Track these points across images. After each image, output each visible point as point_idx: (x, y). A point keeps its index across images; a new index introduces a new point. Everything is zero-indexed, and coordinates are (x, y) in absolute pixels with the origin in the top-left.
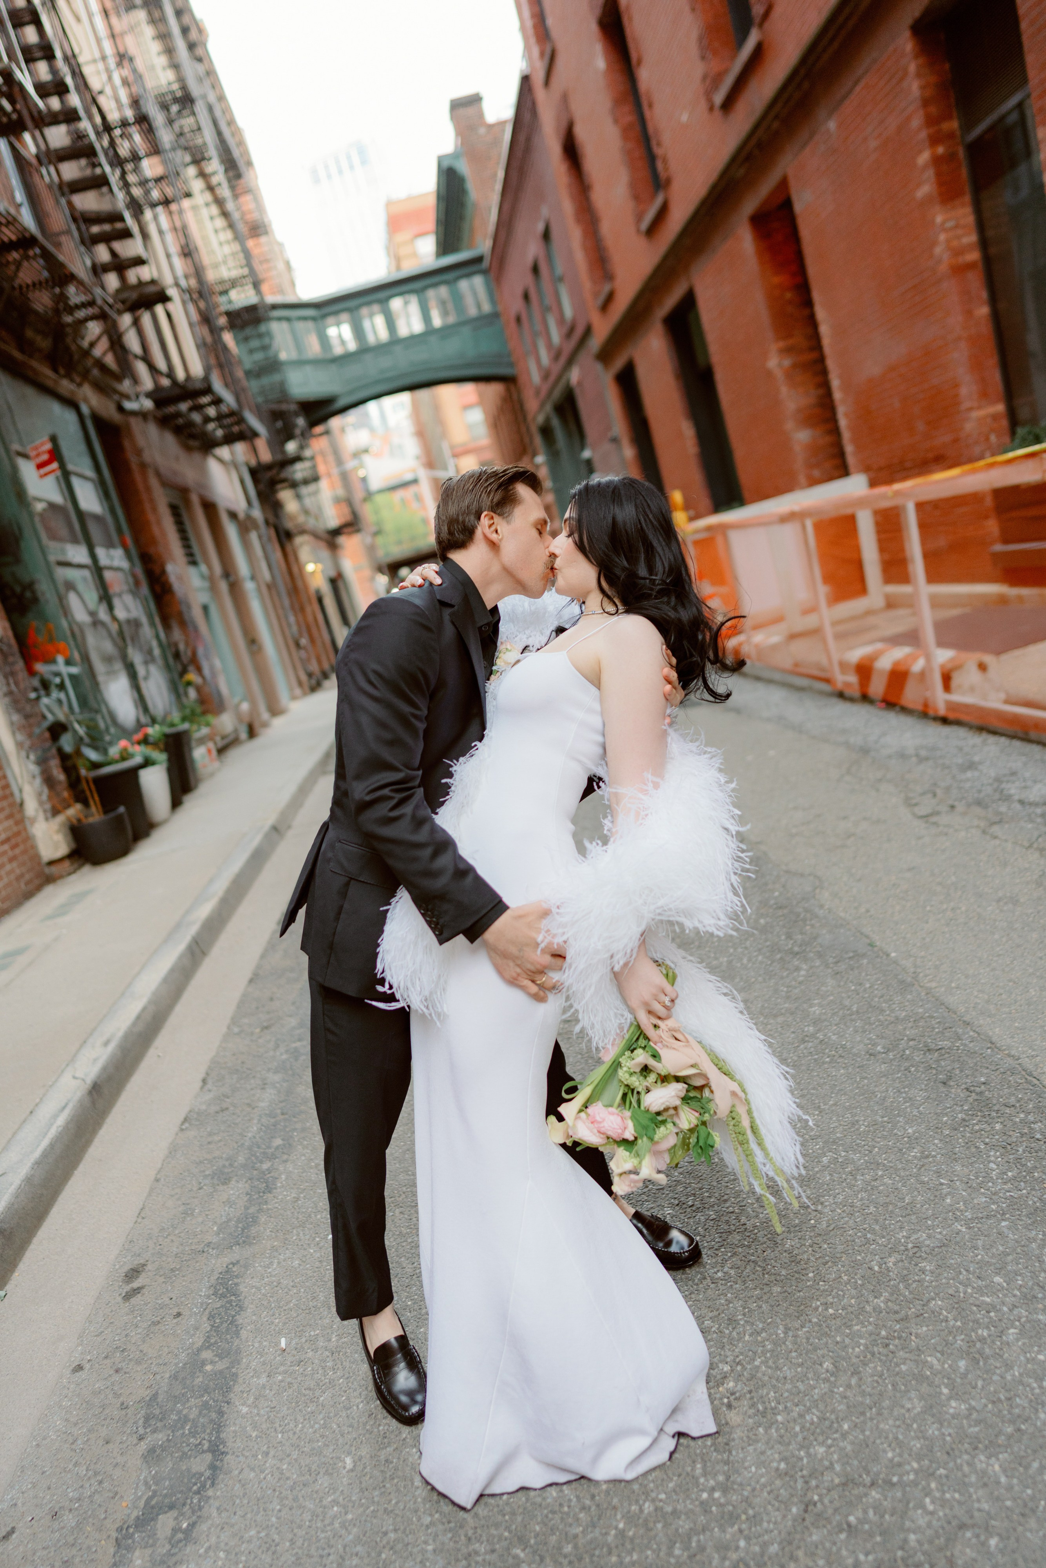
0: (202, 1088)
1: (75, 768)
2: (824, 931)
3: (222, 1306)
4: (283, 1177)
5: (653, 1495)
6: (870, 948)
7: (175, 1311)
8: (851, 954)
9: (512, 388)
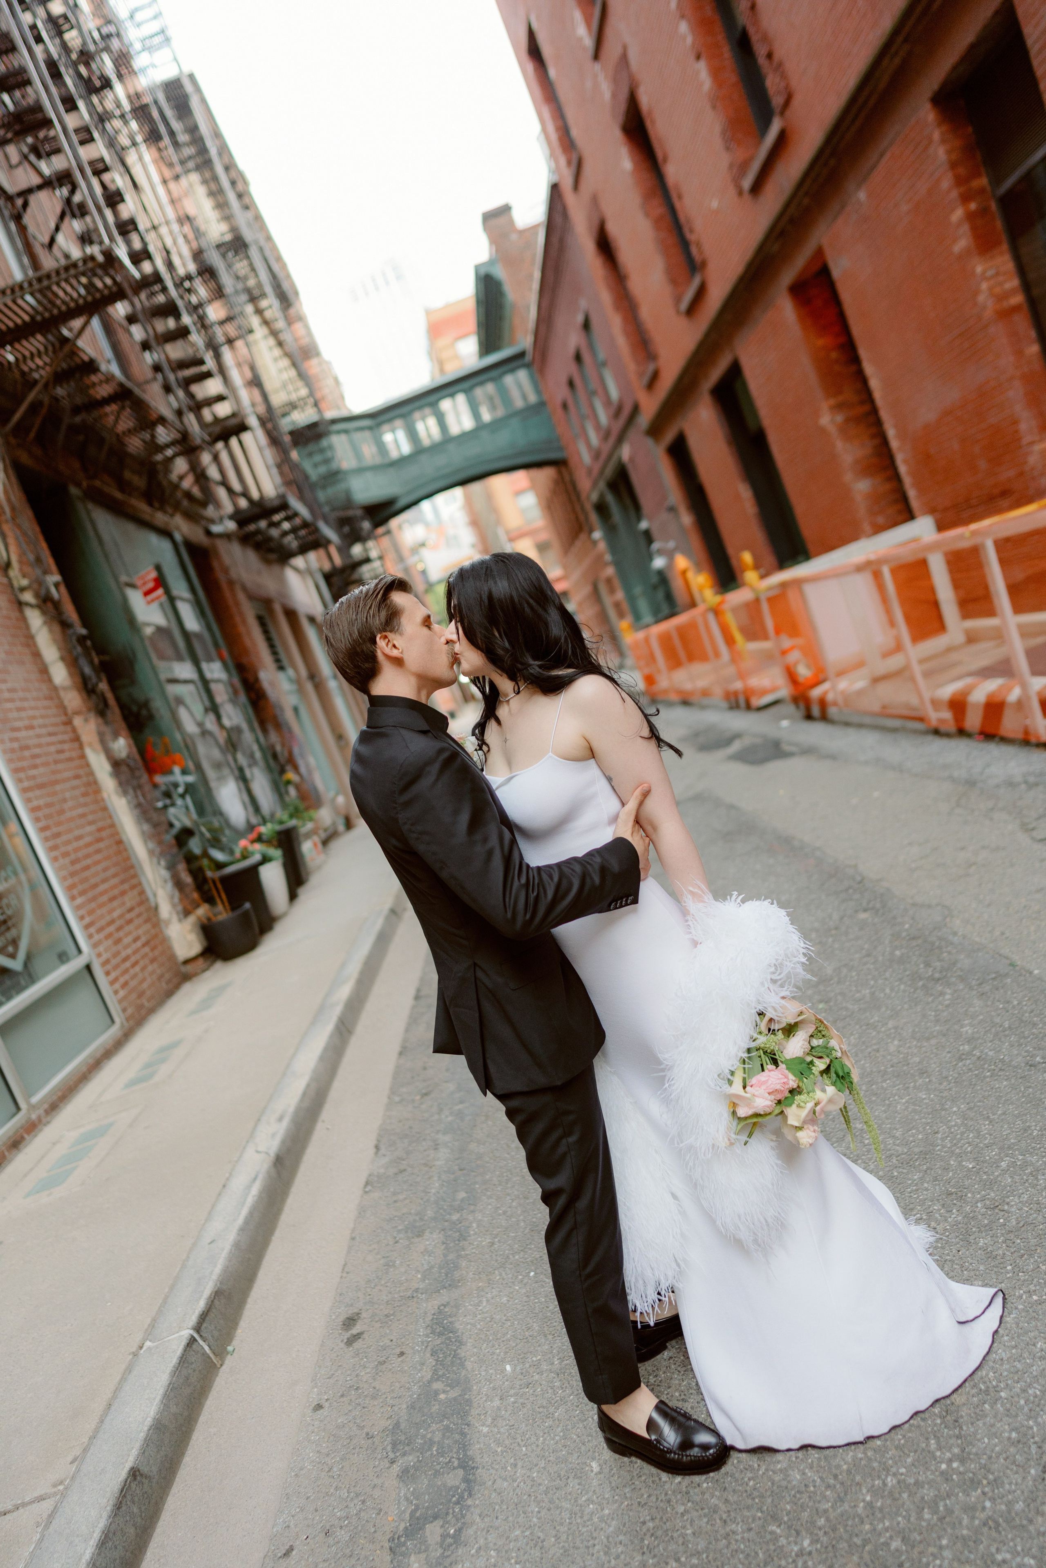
0: (376, 1153)
1: (201, 870)
2: (962, 957)
3: (442, 1343)
4: (474, 1225)
5: (894, 1470)
6: (1011, 968)
7: (398, 1351)
8: (994, 976)
9: (564, 470)
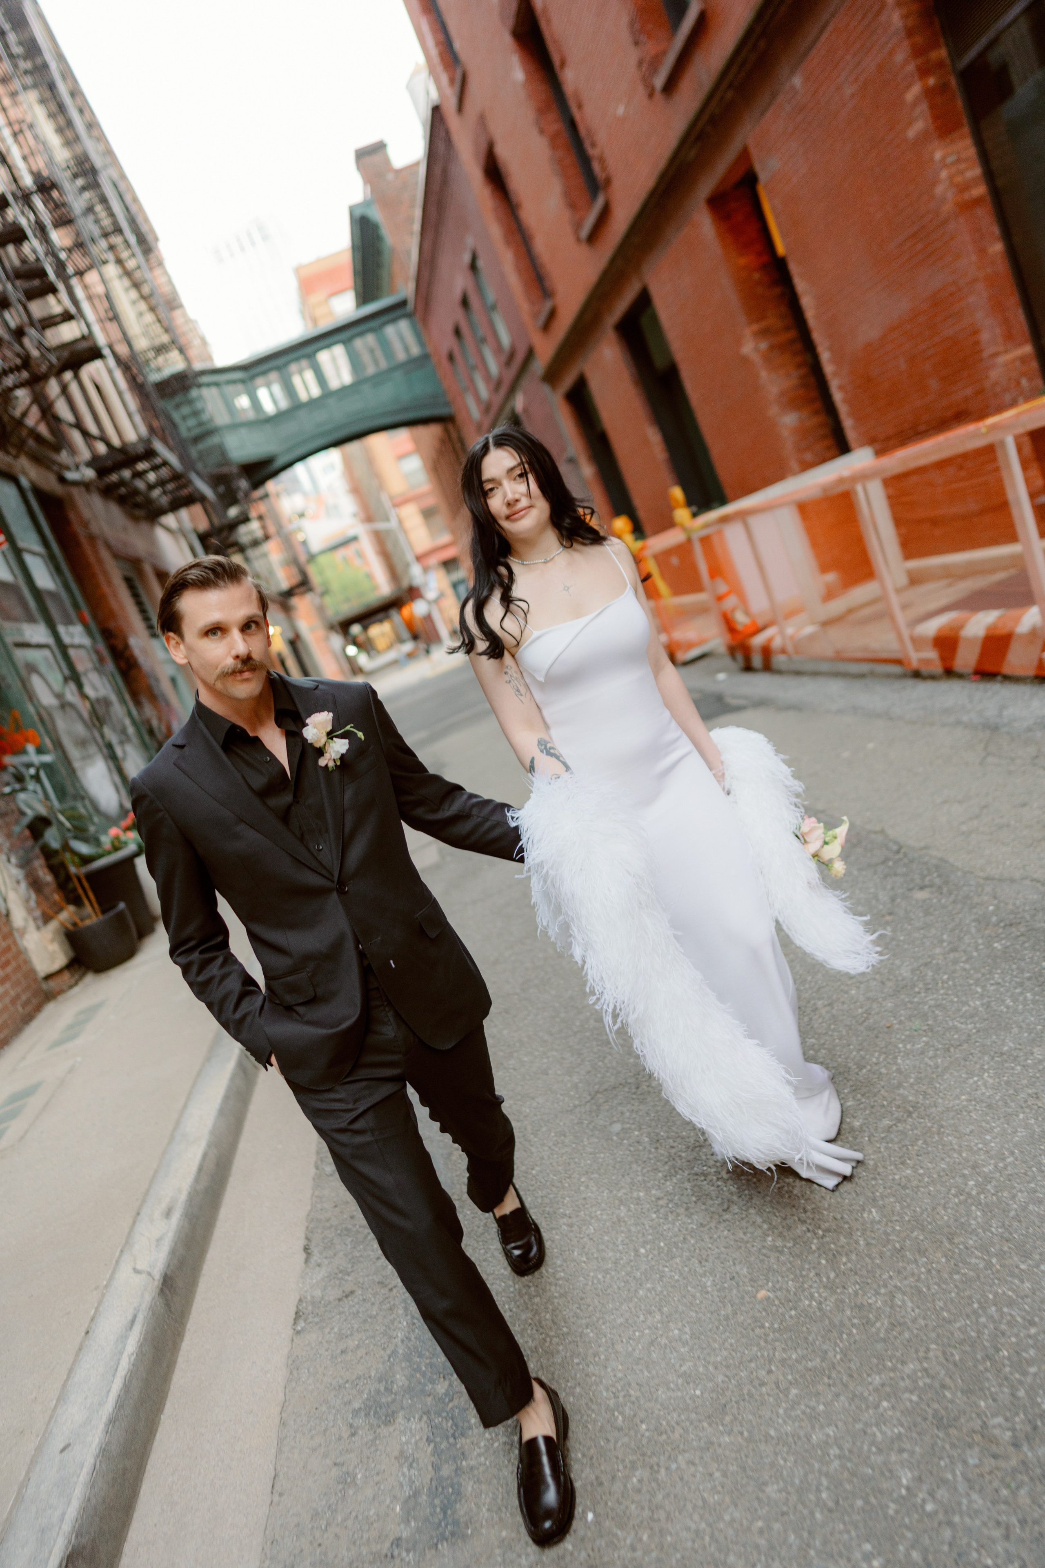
0: (307, 1261)
1: (63, 865)
9: (451, 427)
